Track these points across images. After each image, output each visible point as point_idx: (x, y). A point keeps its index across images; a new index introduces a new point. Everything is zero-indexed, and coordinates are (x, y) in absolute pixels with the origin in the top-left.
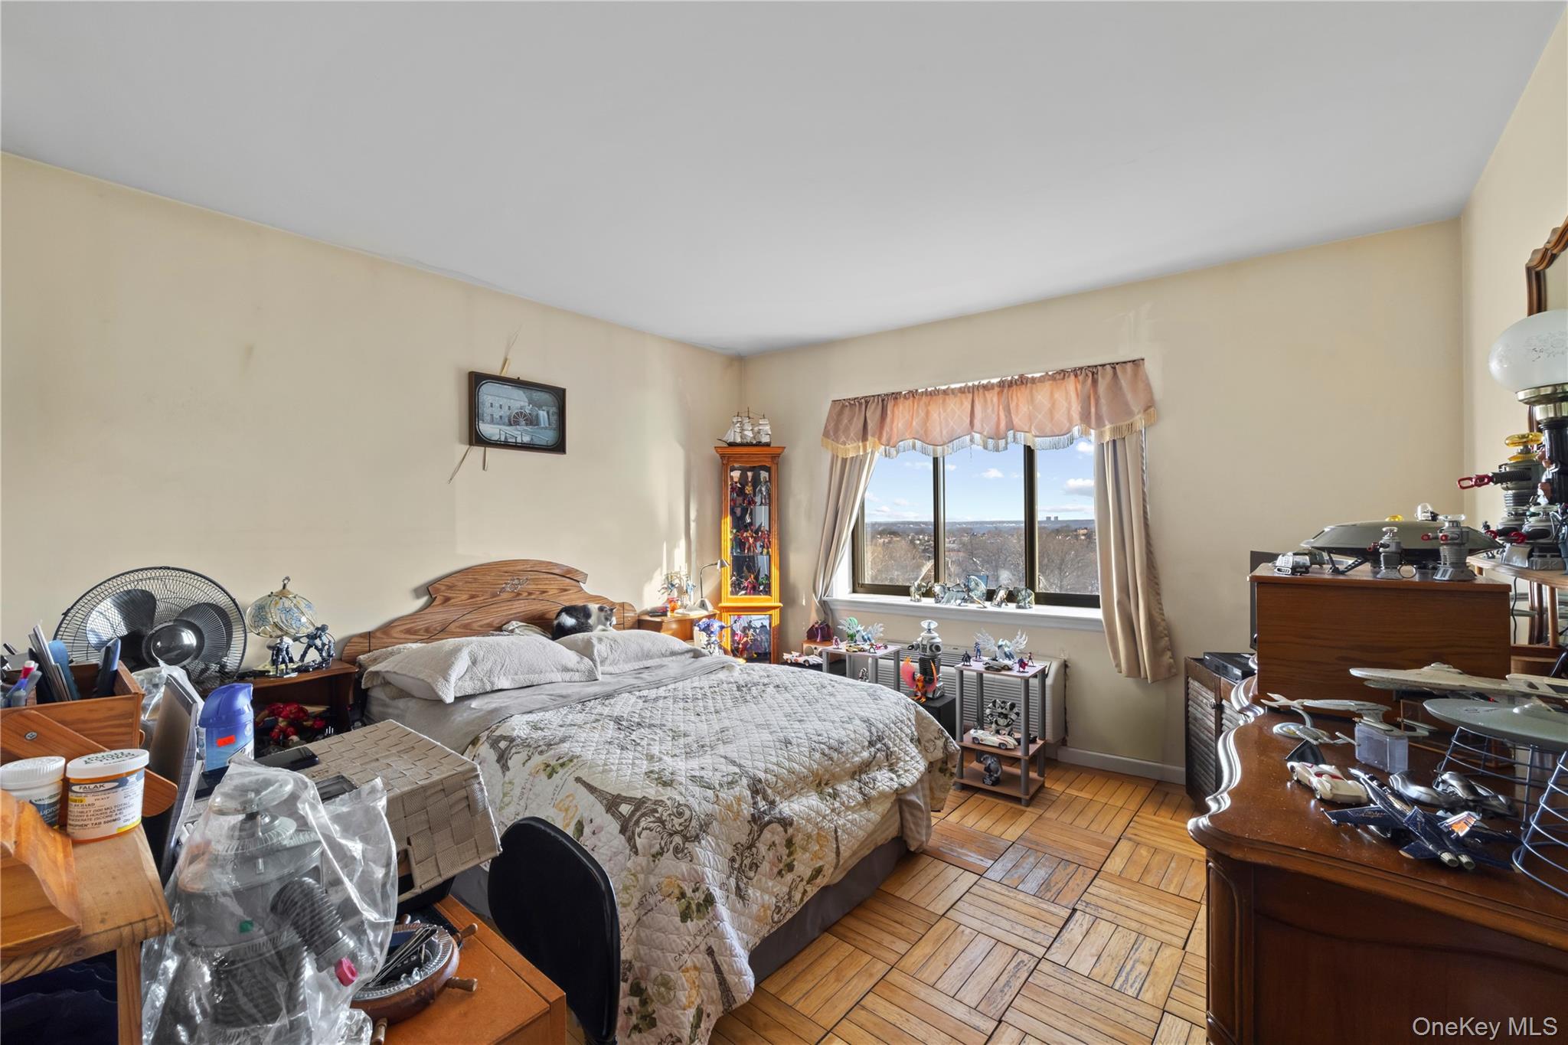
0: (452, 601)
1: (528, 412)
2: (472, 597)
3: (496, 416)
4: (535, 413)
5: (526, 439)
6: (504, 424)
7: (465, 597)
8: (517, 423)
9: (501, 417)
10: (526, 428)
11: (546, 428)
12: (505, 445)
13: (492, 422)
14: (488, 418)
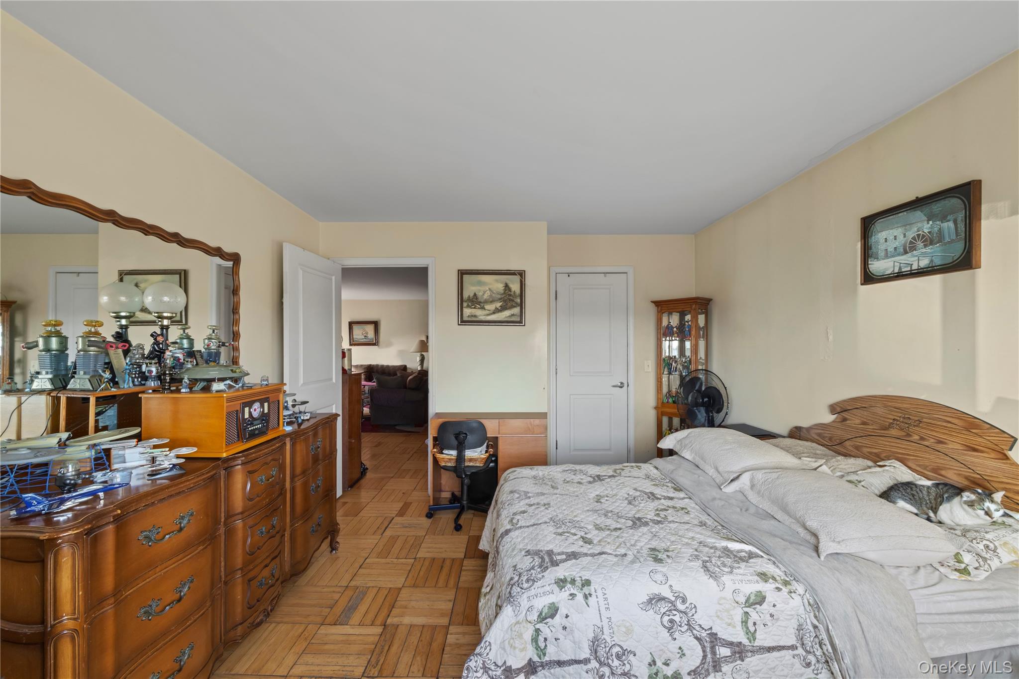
0: (848, 422)
1: (926, 231)
2: (864, 423)
3: (891, 249)
4: (936, 229)
5: (924, 262)
6: (899, 255)
7: (858, 421)
8: (913, 248)
9: (895, 249)
10: (924, 250)
11: (952, 241)
12: (900, 276)
13: (887, 256)
14: (882, 254)
